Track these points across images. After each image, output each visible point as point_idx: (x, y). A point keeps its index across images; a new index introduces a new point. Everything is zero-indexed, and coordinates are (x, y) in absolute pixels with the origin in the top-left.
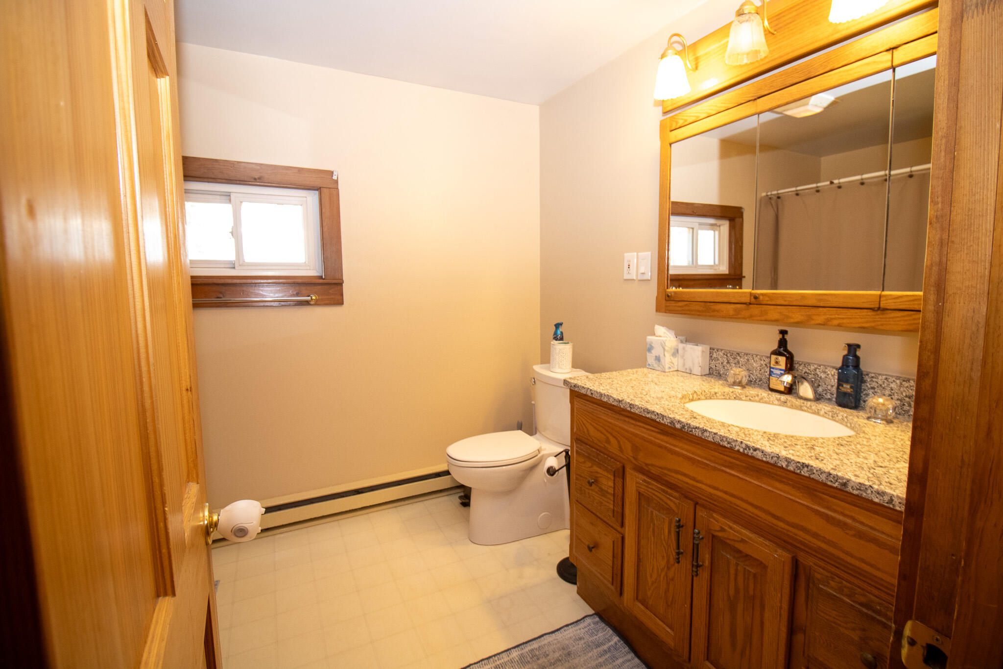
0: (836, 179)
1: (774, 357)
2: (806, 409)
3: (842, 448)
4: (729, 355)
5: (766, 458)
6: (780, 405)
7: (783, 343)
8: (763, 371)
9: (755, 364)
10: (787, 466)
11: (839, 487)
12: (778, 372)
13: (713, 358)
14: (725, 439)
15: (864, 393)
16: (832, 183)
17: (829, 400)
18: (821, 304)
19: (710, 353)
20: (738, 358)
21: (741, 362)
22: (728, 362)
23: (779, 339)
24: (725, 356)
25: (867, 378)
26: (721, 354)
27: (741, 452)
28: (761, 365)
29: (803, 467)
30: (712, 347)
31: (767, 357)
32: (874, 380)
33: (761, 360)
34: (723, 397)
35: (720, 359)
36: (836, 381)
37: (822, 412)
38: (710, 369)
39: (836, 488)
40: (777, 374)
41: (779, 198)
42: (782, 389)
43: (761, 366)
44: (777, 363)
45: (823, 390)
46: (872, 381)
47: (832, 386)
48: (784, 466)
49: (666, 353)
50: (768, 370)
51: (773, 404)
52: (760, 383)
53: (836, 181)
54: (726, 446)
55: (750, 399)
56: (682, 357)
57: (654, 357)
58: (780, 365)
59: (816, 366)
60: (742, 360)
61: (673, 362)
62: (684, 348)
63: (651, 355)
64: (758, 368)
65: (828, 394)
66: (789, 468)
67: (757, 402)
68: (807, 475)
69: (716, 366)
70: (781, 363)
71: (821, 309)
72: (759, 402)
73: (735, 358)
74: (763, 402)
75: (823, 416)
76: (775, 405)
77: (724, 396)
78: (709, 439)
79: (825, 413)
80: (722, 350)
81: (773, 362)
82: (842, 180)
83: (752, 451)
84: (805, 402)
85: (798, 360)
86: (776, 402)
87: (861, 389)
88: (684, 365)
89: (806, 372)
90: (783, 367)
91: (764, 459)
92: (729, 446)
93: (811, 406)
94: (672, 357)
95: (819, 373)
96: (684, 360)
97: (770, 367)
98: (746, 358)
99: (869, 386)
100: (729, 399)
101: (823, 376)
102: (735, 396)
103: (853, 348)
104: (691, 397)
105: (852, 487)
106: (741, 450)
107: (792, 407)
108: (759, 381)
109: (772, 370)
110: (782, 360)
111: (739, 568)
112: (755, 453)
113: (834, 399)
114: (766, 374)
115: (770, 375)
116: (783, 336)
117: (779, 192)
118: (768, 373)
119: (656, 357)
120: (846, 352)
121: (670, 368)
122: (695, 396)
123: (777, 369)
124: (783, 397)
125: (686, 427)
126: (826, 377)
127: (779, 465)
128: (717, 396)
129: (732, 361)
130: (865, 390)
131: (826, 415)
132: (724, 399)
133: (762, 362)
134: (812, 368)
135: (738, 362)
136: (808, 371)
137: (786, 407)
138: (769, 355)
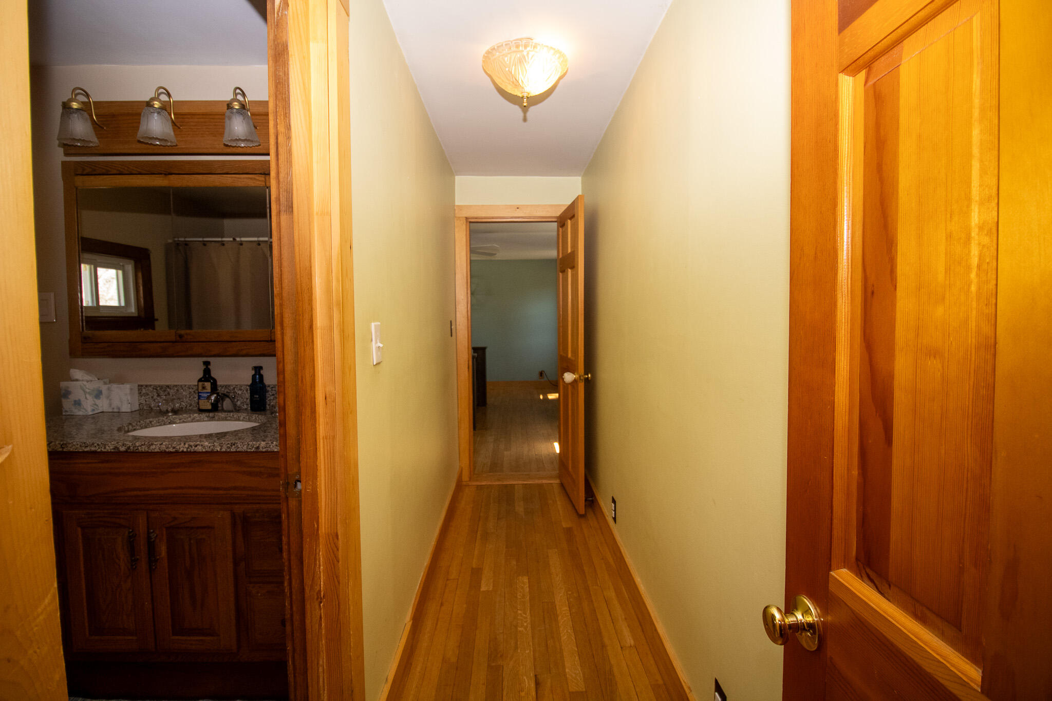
0: (238, 237)
1: (201, 384)
2: (229, 418)
3: (255, 431)
4: (158, 389)
5: (205, 449)
6: (209, 421)
7: (207, 372)
8: (192, 397)
9: (184, 393)
10: (221, 449)
11: (255, 450)
12: (206, 395)
13: (142, 393)
14: (170, 446)
15: (268, 399)
16: (234, 239)
17: (246, 409)
18: (234, 340)
19: (139, 390)
20: (168, 390)
21: (171, 393)
22: (158, 395)
23: (203, 369)
24: (155, 390)
25: (269, 389)
26: (151, 389)
27: (185, 452)
28: (190, 392)
29: (232, 446)
30: (140, 384)
31: (195, 385)
32: (274, 389)
33: (190, 388)
34: (158, 424)
35: (150, 394)
36: (249, 394)
37: (241, 418)
38: (139, 405)
39: (253, 452)
40: (205, 397)
41: (186, 245)
42: (210, 407)
43: (190, 394)
44: (204, 388)
45: (241, 403)
46: (272, 390)
47: (247, 399)
48: (219, 450)
49: (88, 396)
50: (196, 396)
51: (204, 421)
52: (190, 408)
53: (238, 239)
54: (172, 451)
55: (183, 421)
56: (108, 397)
57: (73, 402)
58: (207, 389)
59: (234, 386)
60: (172, 391)
61: (97, 404)
62: (109, 389)
63: (68, 400)
64: (188, 396)
65: (245, 405)
66: (222, 450)
67: (190, 422)
68: (235, 450)
69: (146, 401)
70: (207, 388)
71: (234, 343)
72: (192, 422)
73: (165, 391)
74: (195, 422)
75: (243, 421)
76: (206, 421)
77: (159, 422)
78: (156, 451)
79: (244, 418)
80: (150, 386)
81: (200, 388)
82: (243, 239)
83: (193, 448)
84: (229, 414)
85: (220, 384)
86: (206, 419)
87: (266, 397)
88: (110, 405)
89: (227, 392)
90: (209, 390)
91: (204, 450)
92: (174, 450)
93: (233, 416)
94: (95, 400)
95: (237, 391)
96: (110, 400)
97: (199, 393)
98: (176, 389)
99: (271, 394)
100: (164, 424)
101: (240, 392)
102: (169, 421)
103: (258, 369)
104: (126, 428)
105: (262, 448)
106: (185, 450)
107: (219, 420)
108: (190, 406)
109: (200, 394)
110: (208, 385)
111: (192, 541)
112: (196, 448)
113: (249, 408)
114: (195, 399)
115: (199, 399)
116: (207, 367)
117: (187, 239)
118: (197, 398)
119: (75, 401)
120: (253, 372)
121: (94, 410)
122: (130, 427)
123: (204, 393)
124: (211, 414)
125: (131, 448)
126: (242, 393)
127: (215, 450)
128: (152, 424)
129: (162, 393)
130: (268, 397)
131: (245, 419)
132: (160, 425)
133: (191, 390)
134: (232, 388)
135: (169, 394)
136: (228, 391)
137: (215, 420)
138: (196, 384)
